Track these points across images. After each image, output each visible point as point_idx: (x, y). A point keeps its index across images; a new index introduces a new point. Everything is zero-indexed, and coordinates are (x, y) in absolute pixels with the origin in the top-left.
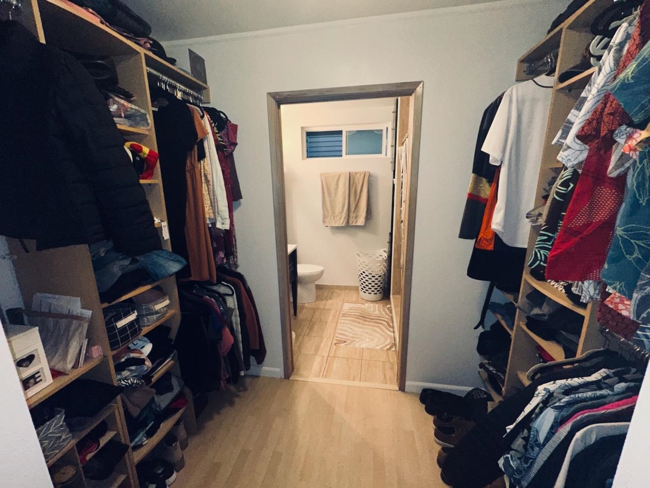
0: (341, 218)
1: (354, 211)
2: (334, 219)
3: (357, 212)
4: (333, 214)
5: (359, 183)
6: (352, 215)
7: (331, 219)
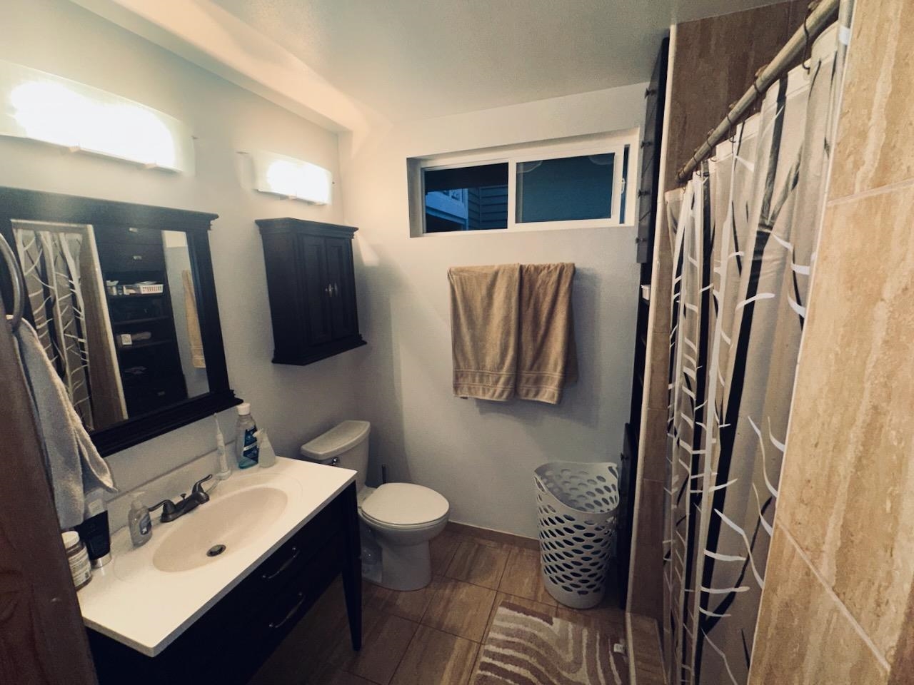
0: (497, 382)
1: (532, 366)
2: (481, 381)
3: (539, 369)
4: (478, 368)
5: (545, 294)
6: (525, 374)
7: (474, 381)
